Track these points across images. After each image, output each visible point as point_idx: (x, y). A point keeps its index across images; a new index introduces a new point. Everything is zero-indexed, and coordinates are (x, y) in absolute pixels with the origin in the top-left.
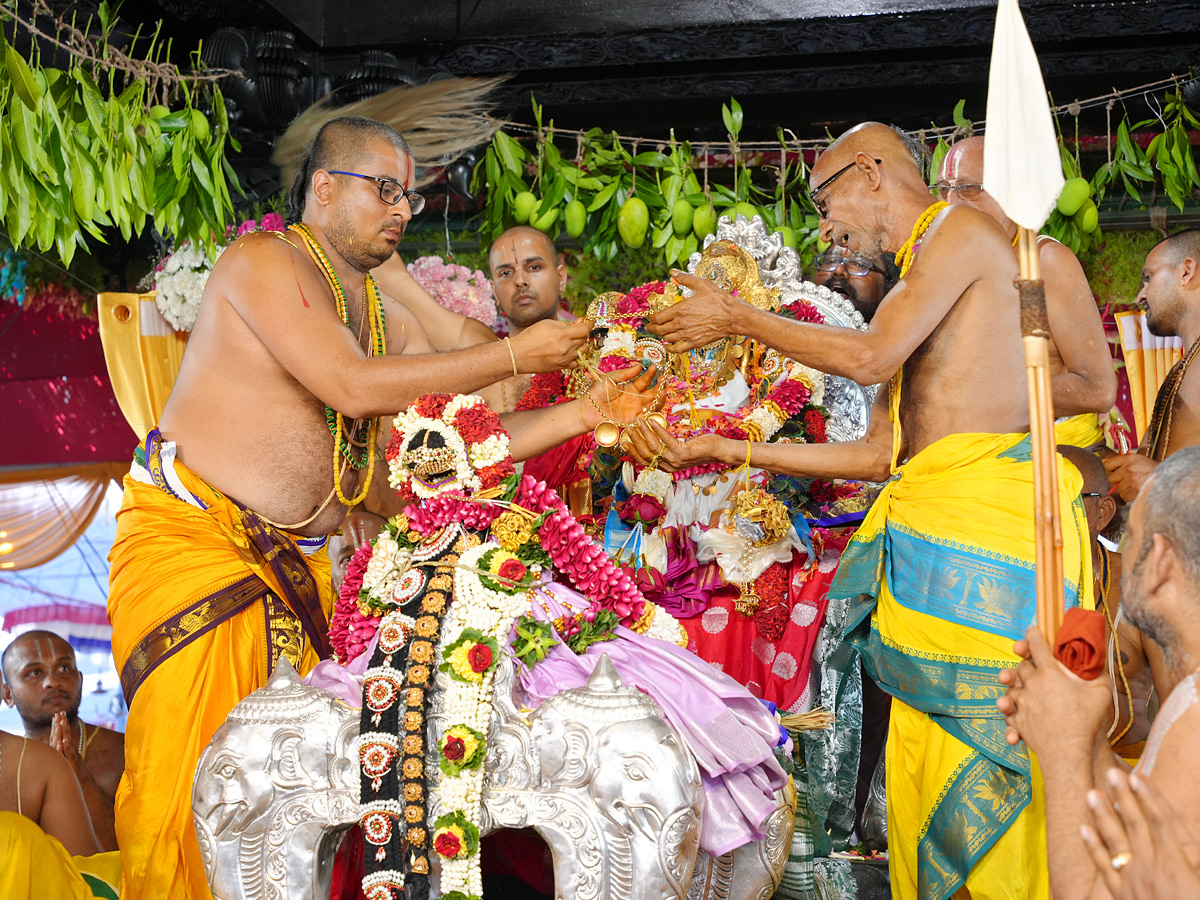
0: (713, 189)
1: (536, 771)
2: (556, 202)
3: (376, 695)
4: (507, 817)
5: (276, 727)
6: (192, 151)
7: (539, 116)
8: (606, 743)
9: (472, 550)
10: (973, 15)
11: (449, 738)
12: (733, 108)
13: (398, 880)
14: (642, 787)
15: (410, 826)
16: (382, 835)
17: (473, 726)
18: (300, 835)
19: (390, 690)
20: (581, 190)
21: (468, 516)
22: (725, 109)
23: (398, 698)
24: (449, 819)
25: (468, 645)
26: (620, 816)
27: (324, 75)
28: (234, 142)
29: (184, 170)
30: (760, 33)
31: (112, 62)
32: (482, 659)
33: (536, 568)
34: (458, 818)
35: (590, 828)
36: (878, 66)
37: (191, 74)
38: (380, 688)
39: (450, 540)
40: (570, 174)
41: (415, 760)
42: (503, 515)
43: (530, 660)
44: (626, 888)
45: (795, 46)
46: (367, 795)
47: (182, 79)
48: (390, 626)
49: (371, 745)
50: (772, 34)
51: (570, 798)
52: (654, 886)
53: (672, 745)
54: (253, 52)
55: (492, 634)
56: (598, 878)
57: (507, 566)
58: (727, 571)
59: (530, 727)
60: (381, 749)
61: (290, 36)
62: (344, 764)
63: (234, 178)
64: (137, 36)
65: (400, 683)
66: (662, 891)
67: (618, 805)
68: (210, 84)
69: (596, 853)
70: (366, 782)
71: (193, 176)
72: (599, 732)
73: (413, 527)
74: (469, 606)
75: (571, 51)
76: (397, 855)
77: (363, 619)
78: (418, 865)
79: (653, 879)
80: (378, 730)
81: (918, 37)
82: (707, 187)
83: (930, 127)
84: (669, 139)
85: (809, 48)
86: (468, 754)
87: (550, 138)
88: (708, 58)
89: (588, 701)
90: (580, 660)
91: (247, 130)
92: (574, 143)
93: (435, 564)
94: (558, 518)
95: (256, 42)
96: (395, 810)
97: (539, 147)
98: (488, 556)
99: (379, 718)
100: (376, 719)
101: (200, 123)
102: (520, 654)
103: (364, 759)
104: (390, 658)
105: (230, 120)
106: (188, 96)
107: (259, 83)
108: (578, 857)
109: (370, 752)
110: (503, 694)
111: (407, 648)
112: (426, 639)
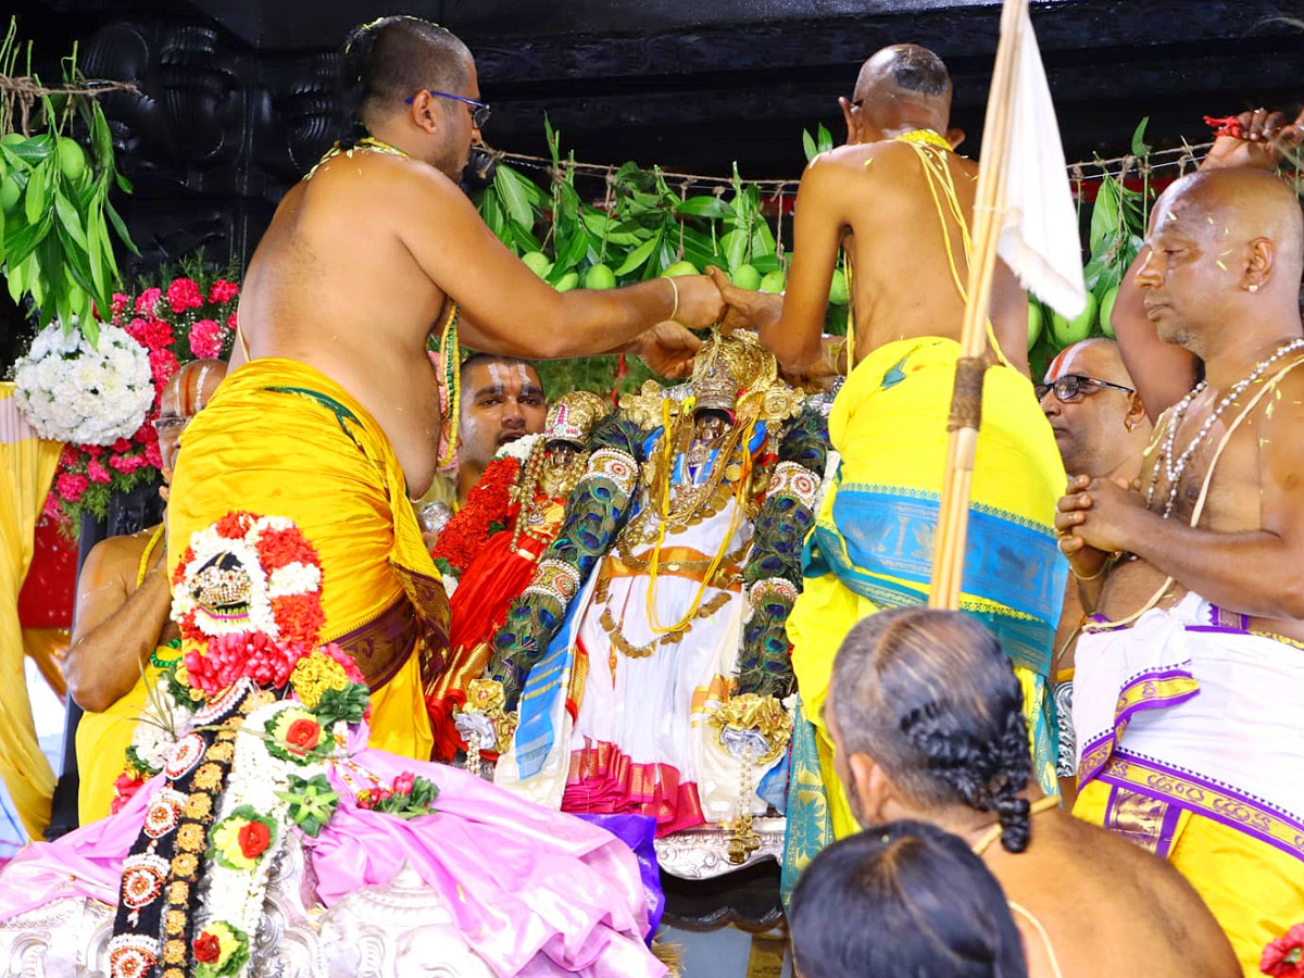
2: (572, 262)
3: (135, 888)
5: (16, 933)
6: (56, 190)
7: (554, 147)
8: (405, 952)
9: (262, 706)
11: (204, 934)
12: (820, 137)
17: (236, 924)
19: (152, 883)
20: (611, 246)
21: (260, 666)
22: (807, 139)
23: (161, 898)
25: (241, 823)
27: (262, 87)
28: (122, 182)
29: (45, 213)
32: (256, 839)
33: (340, 728)
37: (65, 89)
38: (139, 880)
39: (236, 699)
40: (598, 224)
41: (176, 971)
47: (43, 92)
48: (160, 804)
49: (125, 950)
54: (156, 56)
55: (274, 814)
57: (298, 728)
60: (136, 955)
61: (209, 34)
63: (123, 230)
65: (165, 874)
68: (89, 100)
71: (57, 220)
72: (399, 940)
74: (250, 780)
75: (601, 56)
80: (135, 931)
82: (781, 246)
83: (1092, 159)
84: (732, 176)
86: (225, 956)
87: (570, 178)
88: (791, 64)
89: (388, 899)
91: (149, 164)
92: (602, 185)
93: (215, 728)
95: (163, 43)
97: (555, 190)
98: (279, 714)
99: (137, 916)
100: (133, 917)
101: (71, 156)
103: (116, 967)
104: (155, 843)
105: (117, 151)
106: (52, 115)
107: (161, 101)
109: (123, 958)
110: (291, 888)
111: (176, 831)
112: (198, 822)
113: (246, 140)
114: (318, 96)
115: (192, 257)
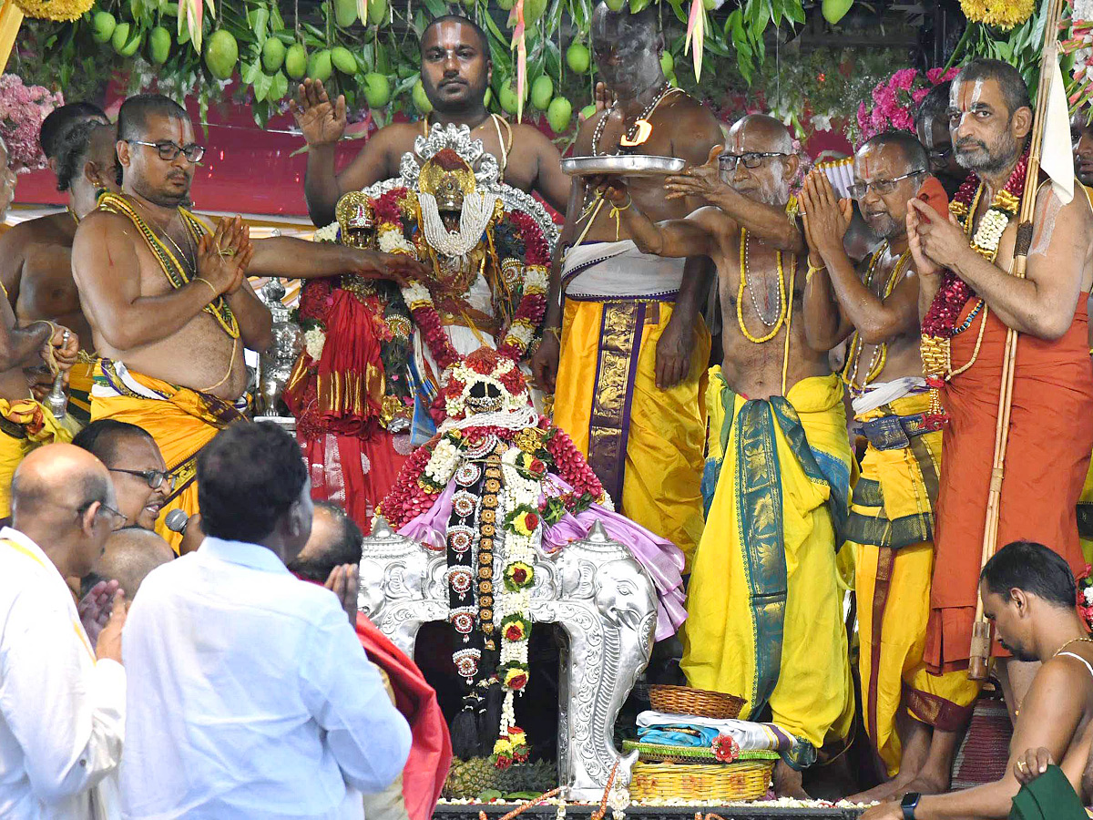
1: (558, 589)
3: (457, 542)
4: (543, 616)
5: (387, 561)
8: (606, 573)
9: (509, 453)
11: (516, 569)
13: (477, 654)
14: (629, 599)
15: (484, 622)
16: (467, 627)
18: (403, 627)
19: (467, 539)
23: (471, 544)
24: (513, 618)
25: (524, 514)
32: (532, 522)
34: (519, 617)
35: (595, 623)
39: (493, 446)
41: (488, 582)
43: (551, 523)
44: (616, 658)
48: (461, 499)
49: (457, 573)
51: (582, 605)
52: (634, 657)
55: (532, 506)
56: (600, 652)
57: (533, 464)
59: (554, 564)
60: (463, 575)
62: (432, 584)
65: (472, 535)
66: (639, 658)
67: (613, 610)
69: (598, 638)
70: (453, 594)
72: (601, 566)
74: (515, 489)
76: (477, 639)
77: (426, 495)
78: (488, 644)
79: (633, 653)
93: (485, 461)
96: (473, 612)
98: (521, 457)
99: (461, 556)
103: (453, 581)
108: (587, 640)
109: (458, 576)
112: (492, 509)
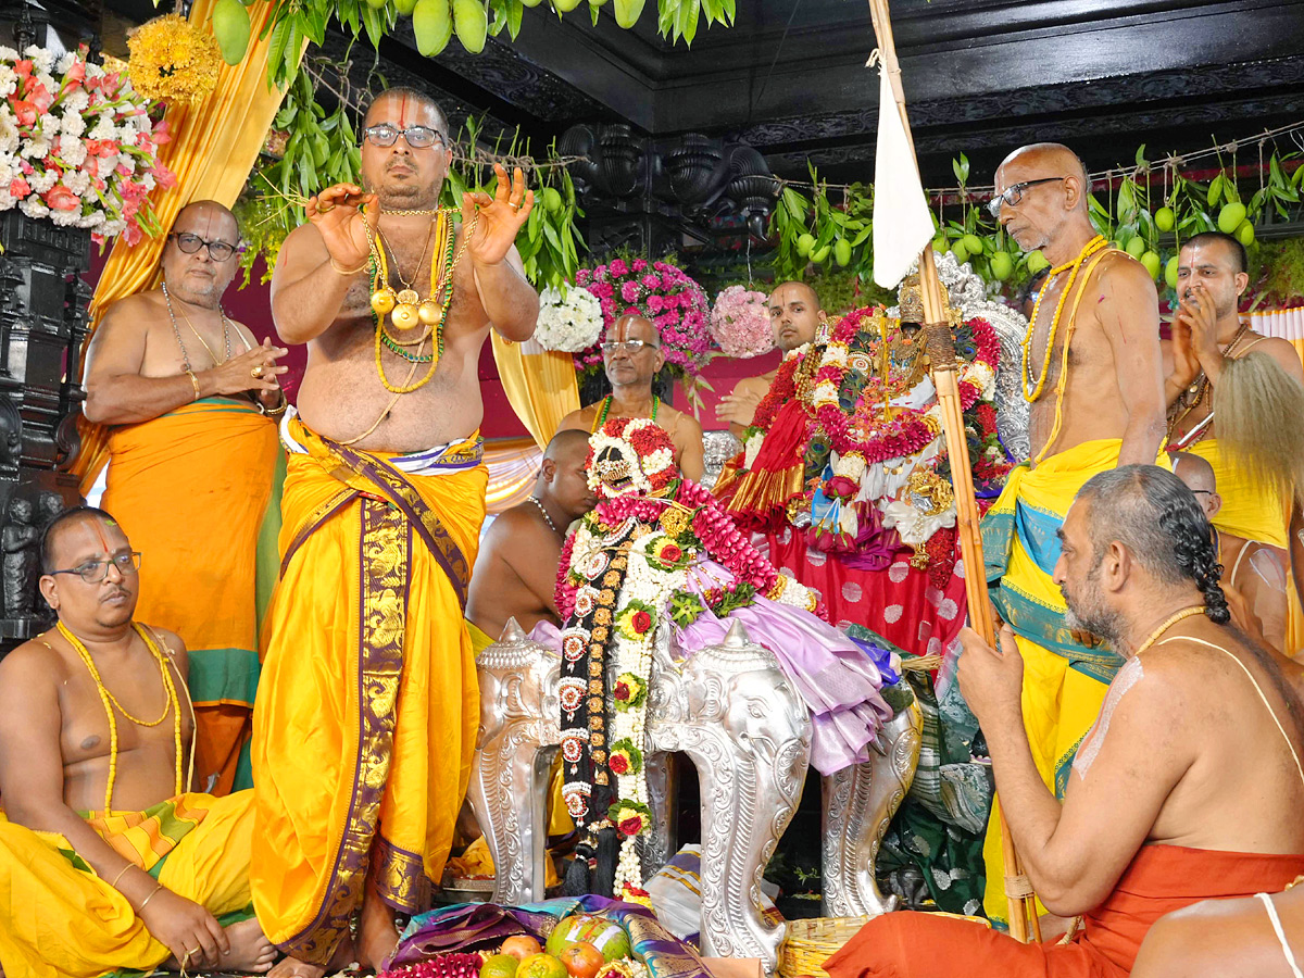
0: (947, 225)
1: (686, 708)
2: (828, 241)
3: (571, 649)
4: (666, 743)
5: (503, 672)
6: (544, 220)
7: (814, 177)
8: (735, 688)
9: (643, 537)
10: (1147, 77)
11: (620, 683)
12: (961, 161)
13: (586, 789)
14: (760, 723)
15: (595, 748)
16: (575, 755)
17: (637, 674)
18: (522, 752)
19: (581, 646)
20: (847, 230)
21: (641, 512)
22: (955, 162)
23: (587, 651)
24: (620, 745)
25: (633, 612)
26: (745, 745)
27: (655, 154)
28: (579, 211)
29: (538, 234)
30: (980, 102)
31: (477, 160)
32: (642, 622)
33: (692, 551)
34: (627, 744)
35: (724, 753)
36: (1081, 121)
37: (548, 162)
38: (573, 643)
39: (627, 530)
40: (839, 218)
41: (597, 698)
42: (667, 510)
43: (683, 623)
44: (751, 800)
45: (1010, 109)
46: (565, 725)
47: (536, 167)
48: (584, 596)
49: (568, 687)
50: (989, 103)
51: (712, 729)
52: (770, 799)
53: (784, 690)
54: (598, 141)
55: (653, 603)
56: (730, 792)
57: (667, 550)
58: (903, 535)
59: (681, 675)
60: (574, 690)
61: (626, 128)
62: (551, 702)
63: (580, 237)
64: (500, 138)
65: (588, 640)
66: (778, 803)
67: (744, 736)
68: (561, 168)
69: (728, 773)
70: (564, 714)
71: (545, 238)
72: (729, 681)
73: (602, 520)
74: (637, 582)
75: (837, 125)
76: (586, 769)
77: (571, 589)
78: (601, 778)
79: (769, 795)
80: (572, 675)
81: (1107, 98)
82: (942, 223)
83: (1117, 167)
85: (1021, 111)
86: (632, 696)
87: (824, 192)
88: (944, 123)
89: (723, 655)
90: (721, 622)
91: (596, 200)
92: (841, 195)
93: (616, 548)
94: (706, 512)
95: (602, 134)
96: (584, 736)
97: (816, 199)
98: (653, 543)
99: (573, 666)
100: (571, 667)
101: (553, 197)
102: (675, 618)
103: (563, 697)
104: (581, 621)
105: (576, 193)
106: (541, 179)
107: (602, 163)
108: (716, 776)
109: (567, 691)
110: (663, 649)
111: (593, 613)
112: (607, 607)
113: (648, 182)
114: (686, 156)
115: (621, 247)
